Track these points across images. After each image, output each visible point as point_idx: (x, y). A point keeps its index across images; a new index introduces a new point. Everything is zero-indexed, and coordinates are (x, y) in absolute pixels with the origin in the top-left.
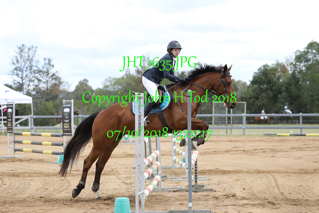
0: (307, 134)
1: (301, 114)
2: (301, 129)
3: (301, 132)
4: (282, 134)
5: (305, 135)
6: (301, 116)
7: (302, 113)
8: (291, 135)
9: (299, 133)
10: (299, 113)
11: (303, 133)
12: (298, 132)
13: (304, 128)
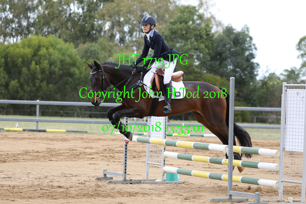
0: (47, 130)
1: (38, 101)
2: (37, 122)
3: (37, 127)
4: (11, 129)
5: (44, 131)
6: (38, 104)
7: (40, 100)
8: (24, 130)
9: (35, 128)
10: (36, 100)
11: (40, 128)
12: (33, 126)
13: (42, 121)
